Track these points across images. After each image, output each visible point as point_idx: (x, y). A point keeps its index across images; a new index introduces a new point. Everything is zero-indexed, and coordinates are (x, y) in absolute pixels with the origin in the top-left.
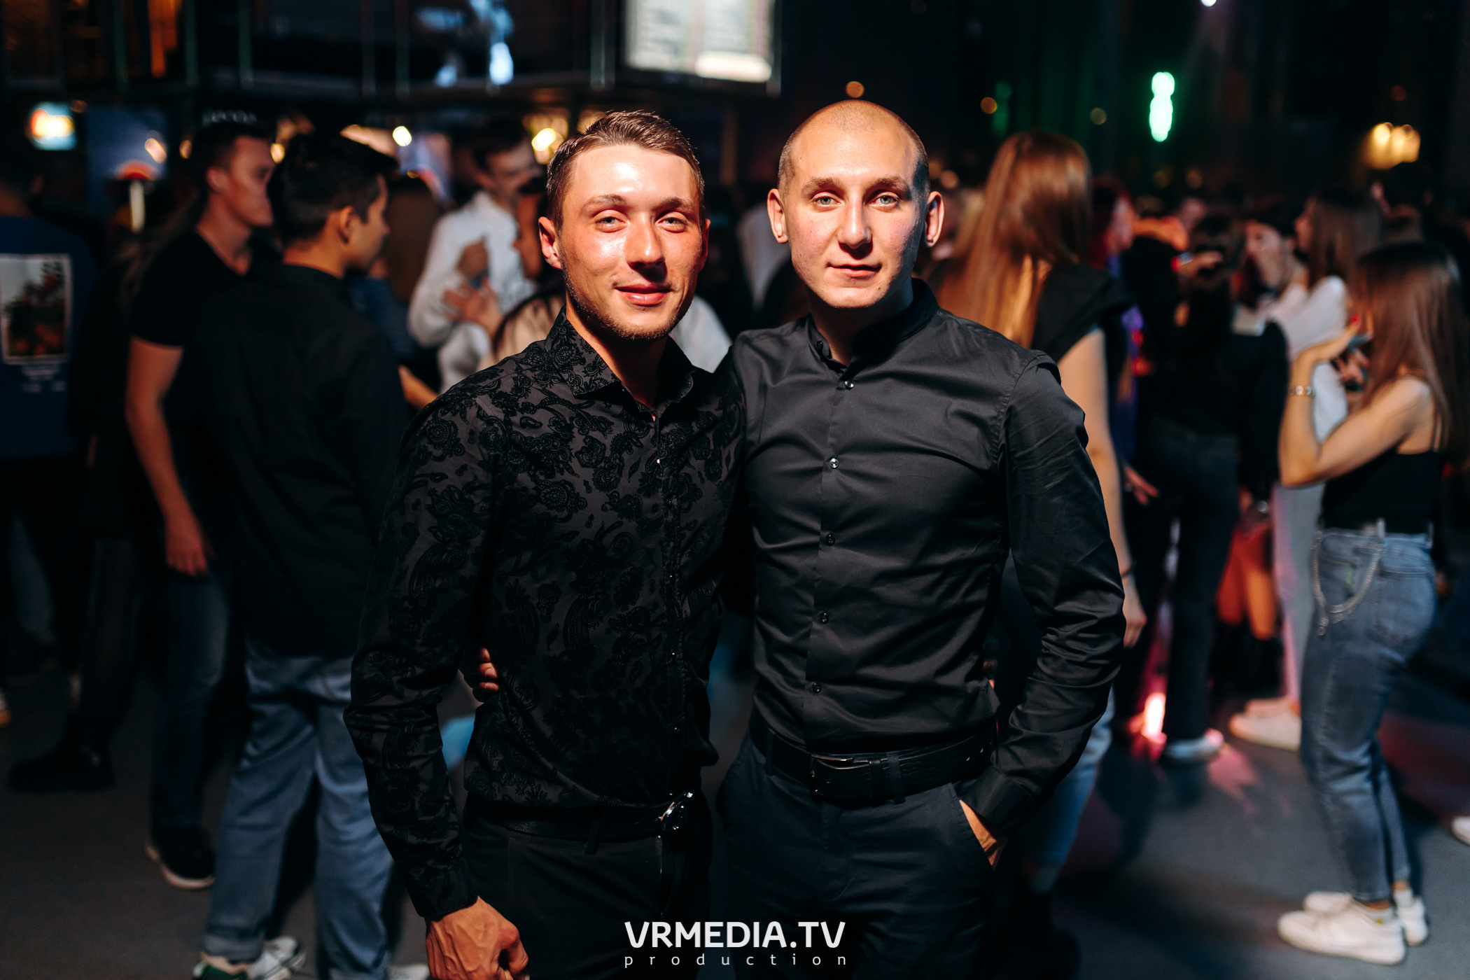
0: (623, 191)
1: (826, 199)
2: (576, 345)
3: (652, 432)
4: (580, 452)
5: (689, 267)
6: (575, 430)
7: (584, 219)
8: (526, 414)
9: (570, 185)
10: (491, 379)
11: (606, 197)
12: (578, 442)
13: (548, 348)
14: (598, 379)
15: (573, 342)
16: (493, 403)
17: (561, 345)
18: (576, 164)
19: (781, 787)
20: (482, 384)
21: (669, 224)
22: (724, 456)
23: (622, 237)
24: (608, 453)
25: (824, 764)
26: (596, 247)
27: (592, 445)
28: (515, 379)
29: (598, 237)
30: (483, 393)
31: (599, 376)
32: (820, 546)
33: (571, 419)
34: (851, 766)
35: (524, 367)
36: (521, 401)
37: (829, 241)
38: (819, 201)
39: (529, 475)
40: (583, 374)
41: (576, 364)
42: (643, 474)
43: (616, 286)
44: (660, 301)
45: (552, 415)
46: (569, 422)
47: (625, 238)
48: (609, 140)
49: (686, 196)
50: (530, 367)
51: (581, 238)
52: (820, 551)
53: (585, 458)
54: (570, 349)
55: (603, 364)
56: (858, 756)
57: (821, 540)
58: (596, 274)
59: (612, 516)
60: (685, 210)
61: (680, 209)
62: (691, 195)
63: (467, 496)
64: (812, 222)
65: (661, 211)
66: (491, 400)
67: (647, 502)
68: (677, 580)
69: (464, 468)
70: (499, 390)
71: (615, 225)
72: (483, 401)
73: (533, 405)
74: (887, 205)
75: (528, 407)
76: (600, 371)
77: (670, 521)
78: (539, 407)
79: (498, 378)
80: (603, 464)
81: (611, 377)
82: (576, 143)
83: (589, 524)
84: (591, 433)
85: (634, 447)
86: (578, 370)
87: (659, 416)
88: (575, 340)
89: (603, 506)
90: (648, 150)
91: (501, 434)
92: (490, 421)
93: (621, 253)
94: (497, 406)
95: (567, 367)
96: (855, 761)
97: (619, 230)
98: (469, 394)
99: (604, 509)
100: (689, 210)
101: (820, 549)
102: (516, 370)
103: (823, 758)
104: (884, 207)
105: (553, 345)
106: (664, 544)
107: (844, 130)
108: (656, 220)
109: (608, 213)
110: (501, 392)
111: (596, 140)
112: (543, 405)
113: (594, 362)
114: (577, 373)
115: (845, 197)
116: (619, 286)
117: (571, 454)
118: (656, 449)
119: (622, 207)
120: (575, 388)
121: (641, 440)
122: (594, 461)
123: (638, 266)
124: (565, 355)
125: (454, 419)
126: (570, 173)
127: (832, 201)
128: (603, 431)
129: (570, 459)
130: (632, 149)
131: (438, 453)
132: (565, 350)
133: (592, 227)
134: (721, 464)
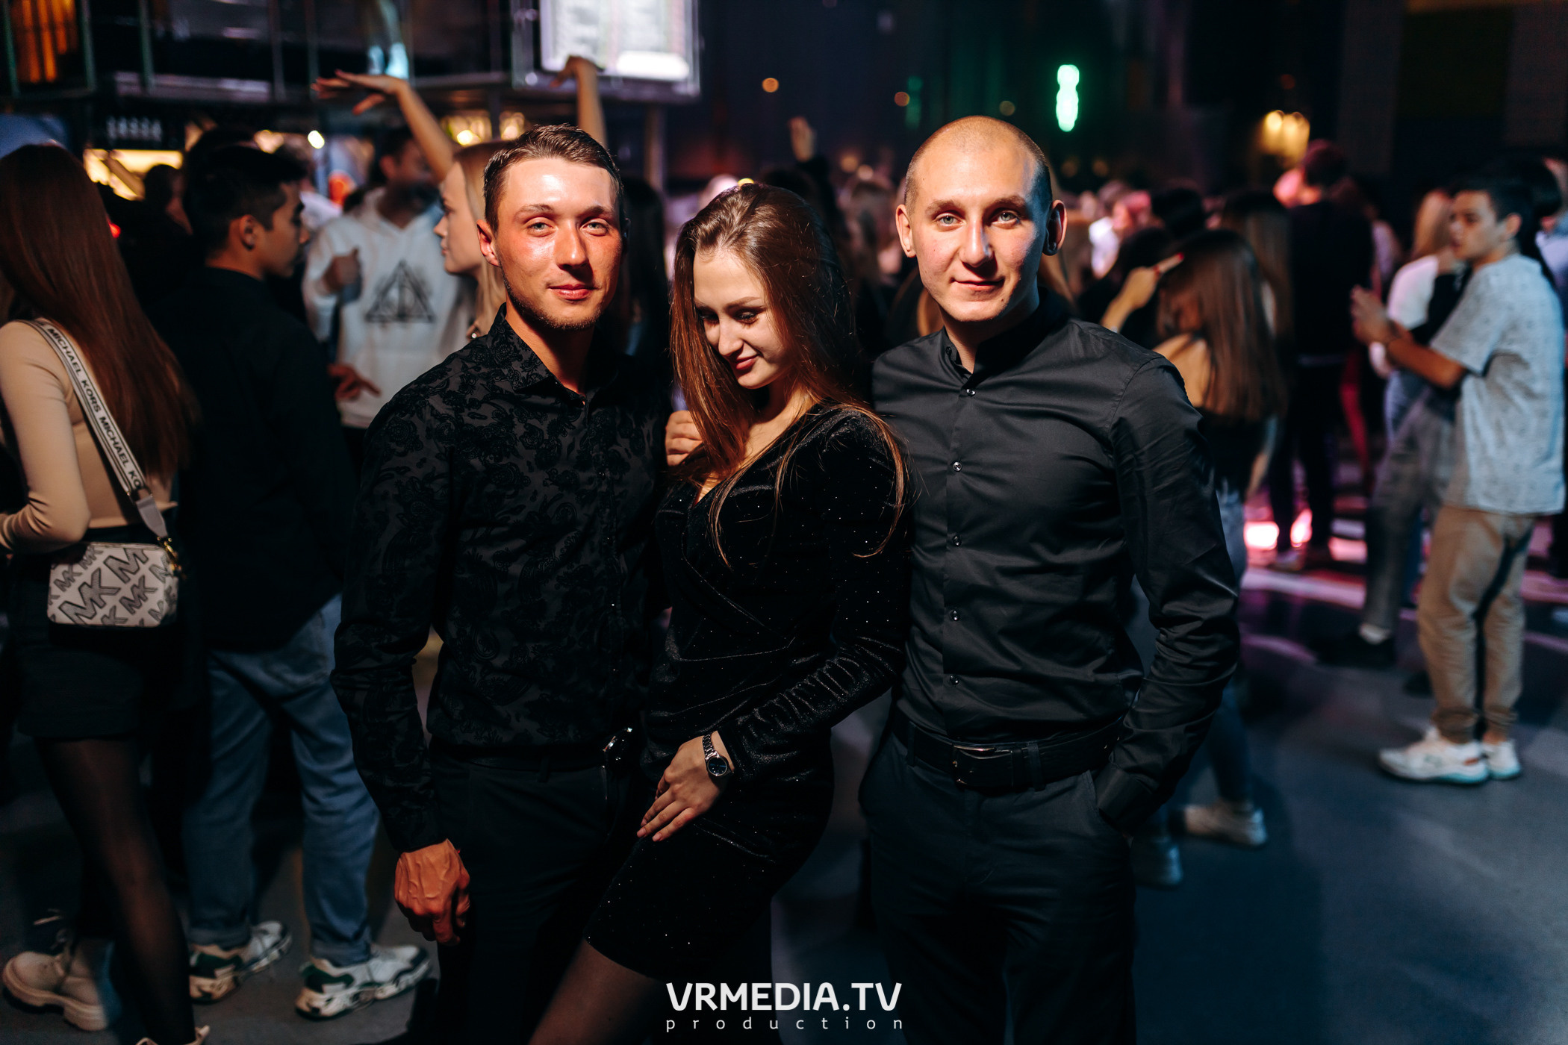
0: (551, 200)
1: (949, 219)
2: (513, 343)
3: (583, 415)
4: (522, 437)
5: (610, 267)
6: (515, 420)
7: (517, 225)
8: (473, 410)
9: (504, 194)
10: (440, 379)
11: (536, 206)
12: (520, 429)
13: (489, 345)
14: (534, 374)
15: (511, 340)
16: (444, 402)
17: (500, 343)
18: (508, 174)
19: (924, 778)
20: (433, 385)
21: (593, 229)
22: (645, 434)
23: (551, 241)
24: (546, 436)
25: (967, 754)
26: (528, 251)
27: (531, 431)
28: (462, 377)
29: (530, 242)
30: (434, 394)
31: (534, 372)
32: (948, 548)
33: (511, 410)
34: (992, 755)
35: (469, 365)
36: (468, 397)
37: (952, 259)
38: (942, 220)
39: (480, 460)
40: (520, 370)
41: (515, 360)
42: (579, 452)
43: (549, 286)
44: (585, 296)
45: (494, 409)
46: (509, 413)
47: (554, 242)
48: (537, 153)
49: (607, 204)
50: (474, 364)
51: (514, 242)
52: (947, 553)
53: (528, 441)
54: (509, 346)
55: (538, 361)
56: (998, 746)
57: (948, 542)
58: (530, 275)
59: (553, 490)
60: (607, 216)
61: (602, 215)
62: (612, 201)
63: (427, 486)
64: (935, 241)
65: (585, 218)
66: (442, 399)
67: (583, 476)
68: (614, 542)
69: (424, 460)
70: (448, 390)
71: (545, 230)
72: (435, 401)
73: (478, 401)
74: (1007, 222)
75: (474, 403)
76: (536, 367)
77: (605, 491)
78: (483, 402)
79: (447, 377)
80: (544, 446)
81: (545, 373)
82: (508, 155)
83: (533, 499)
84: (530, 421)
85: (567, 430)
86: (516, 366)
87: (589, 400)
88: (512, 338)
89: (544, 481)
90: (574, 163)
91: (454, 428)
92: (442, 418)
93: (551, 256)
94: (448, 404)
95: (507, 363)
96: (998, 751)
97: (548, 234)
98: (422, 395)
99: (545, 484)
100: (609, 216)
101: (949, 551)
102: (463, 368)
103: (965, 748)
104: (1005, 224)
105: (493, 342)
106: (600, 510)
107: (964, 152)
108: (580, 226)
109: (537, 220)
110: (450, 391)
111: (525, 153)
112: (486, 400)
113: (530, 359)
114: (515, 369)
115: (966, 217)
116: (552, 285)
117: (516, 438)
118: (586, 430)
119: (549, 215)
120: (514, 383)
121: (573, 423)
122: (536, 443)
123: (565, 267)
124: (504, 352)
125: (412, 419)
126: (505, 182)
127: (955, 220)
128: (539, 418)
129: (516, 443)
130: (558, 162)
131: (401, 449)
132: (504, 347)
133: (524, 233)
134: (644, 441)
